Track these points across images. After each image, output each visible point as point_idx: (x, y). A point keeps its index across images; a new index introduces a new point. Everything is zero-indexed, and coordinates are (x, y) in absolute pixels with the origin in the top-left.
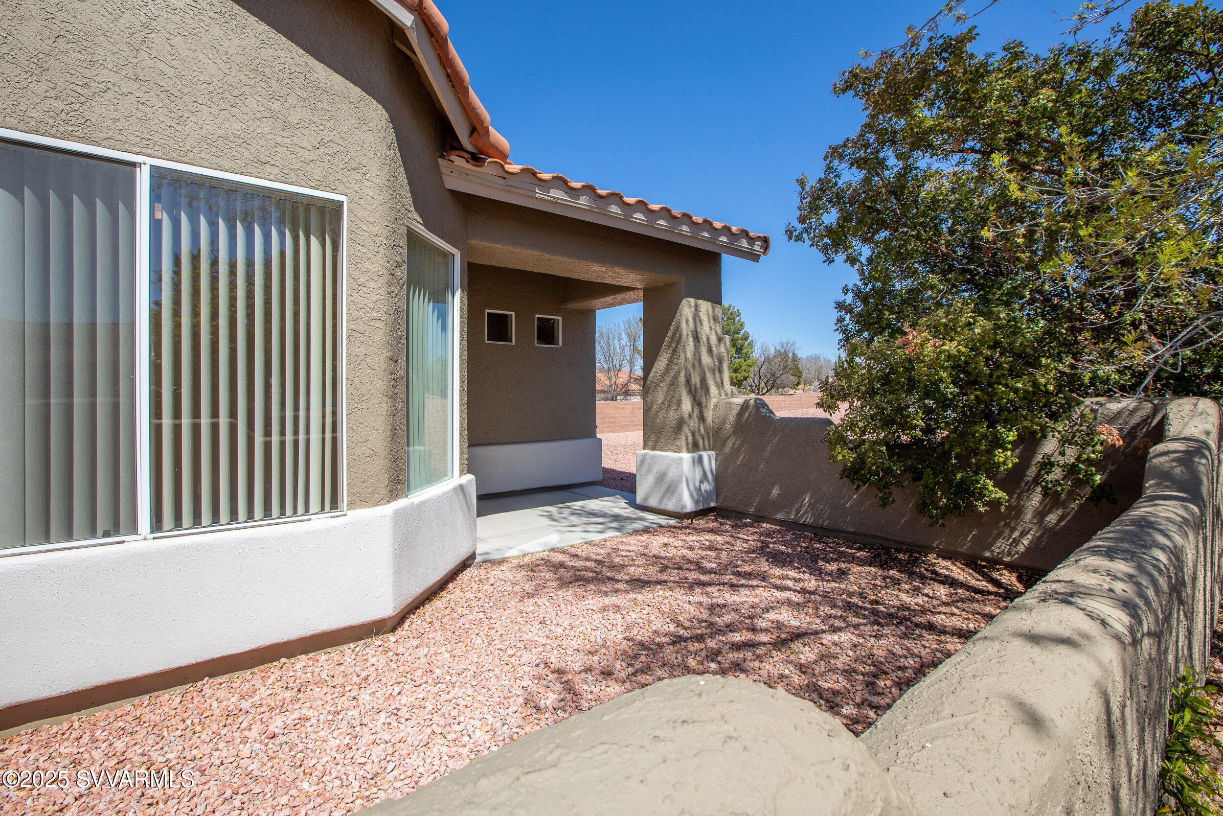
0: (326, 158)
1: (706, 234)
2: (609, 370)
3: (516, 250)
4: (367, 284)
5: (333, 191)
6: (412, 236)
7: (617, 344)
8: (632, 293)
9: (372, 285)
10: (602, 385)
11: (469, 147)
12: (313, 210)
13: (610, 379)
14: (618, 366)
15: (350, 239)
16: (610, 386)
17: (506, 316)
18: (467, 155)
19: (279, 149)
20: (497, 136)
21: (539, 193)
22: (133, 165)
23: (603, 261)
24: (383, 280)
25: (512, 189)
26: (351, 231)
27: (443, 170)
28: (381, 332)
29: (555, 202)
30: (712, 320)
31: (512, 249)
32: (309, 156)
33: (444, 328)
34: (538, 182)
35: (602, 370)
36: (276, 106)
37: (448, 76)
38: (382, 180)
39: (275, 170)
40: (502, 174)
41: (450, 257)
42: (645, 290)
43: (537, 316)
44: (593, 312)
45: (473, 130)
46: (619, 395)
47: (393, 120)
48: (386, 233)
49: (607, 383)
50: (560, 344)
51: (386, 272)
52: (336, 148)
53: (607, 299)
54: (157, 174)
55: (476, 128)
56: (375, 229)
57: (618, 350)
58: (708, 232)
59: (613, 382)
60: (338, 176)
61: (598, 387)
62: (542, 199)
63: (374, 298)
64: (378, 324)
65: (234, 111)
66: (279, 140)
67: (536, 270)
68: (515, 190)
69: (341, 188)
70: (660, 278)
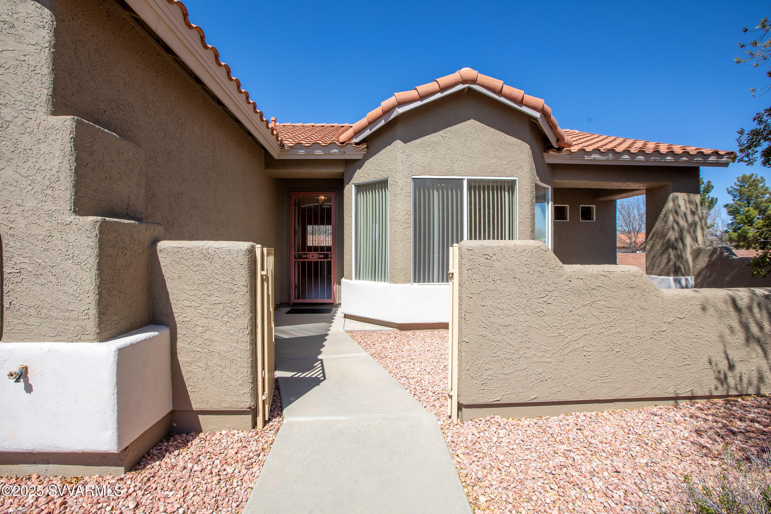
0: (511, 166)
1: (685, 159)
2: (629, 232)
3: (575, 182)
4: (525, 206)
5: (513, 176)
6: (537, 186)
7: (636, 212)
8: (638, 191)
9: (526, 206)
10: (623, 243)
11: (556, 146)
12: (506, 183)
13: (630, 238)
14: (637, 229)
15: (519, 191)
16: (631, 244)
17: (564, 207)
18: (555, 150)
19: (498, 166)
20: (568, 139)
21: (586, 157)
22: (463, 179)
23: (620, 181)
24: (529, 204)
25: (574, 158)
26: (519, 189)
27: (545, 157)
28: (529, 222)
29: (594, 160)
30: (687, 203)
31: (573, 181)
32: (506, 167)
33: (545, 217)
34: (586, 153)
35: (623, 232)
36: (497, 153)
37: (550, 126)
38: (528, 170)
39: (497, 173)
40: (569, 153)
41: (547, 189)
42: (647, 190)
43: (581, 206)
44: (614, 201)
45: (558, 140)
46: (638, 250)
47: (531, 148)
48: (530, 188)
49: (628, 241)
50: (595, 219)
51: (530, 201)
52: (514, 162)
53: (623, 195)
54: (469, 181)
55: (559, 138)
56: (527, 187)
57: (637, 217)
58: (686, 157)
59: (633, 240)
60: (515, 171)
61: (618, 245)
62: (588, 160)
63: (527, 211)
64: (528, 219)
65: (486, 158)
66: (498, 163)
67: (583, 187)
68: (576, 158)
69: (516, 175)
70: (655, 184)
